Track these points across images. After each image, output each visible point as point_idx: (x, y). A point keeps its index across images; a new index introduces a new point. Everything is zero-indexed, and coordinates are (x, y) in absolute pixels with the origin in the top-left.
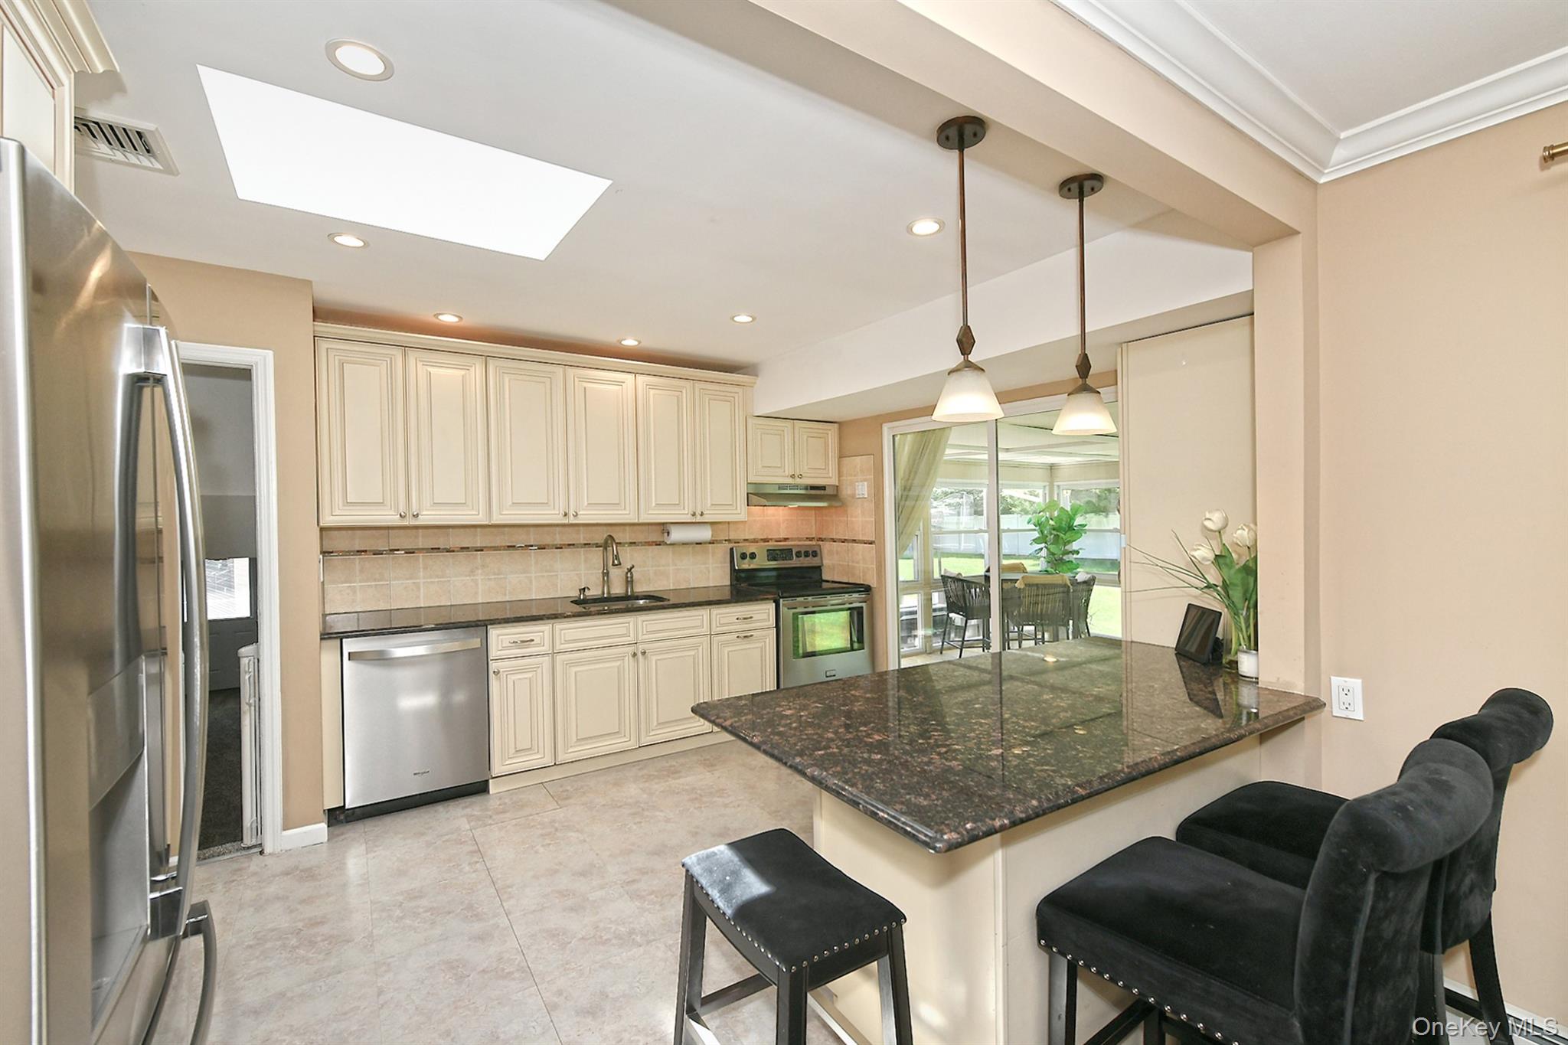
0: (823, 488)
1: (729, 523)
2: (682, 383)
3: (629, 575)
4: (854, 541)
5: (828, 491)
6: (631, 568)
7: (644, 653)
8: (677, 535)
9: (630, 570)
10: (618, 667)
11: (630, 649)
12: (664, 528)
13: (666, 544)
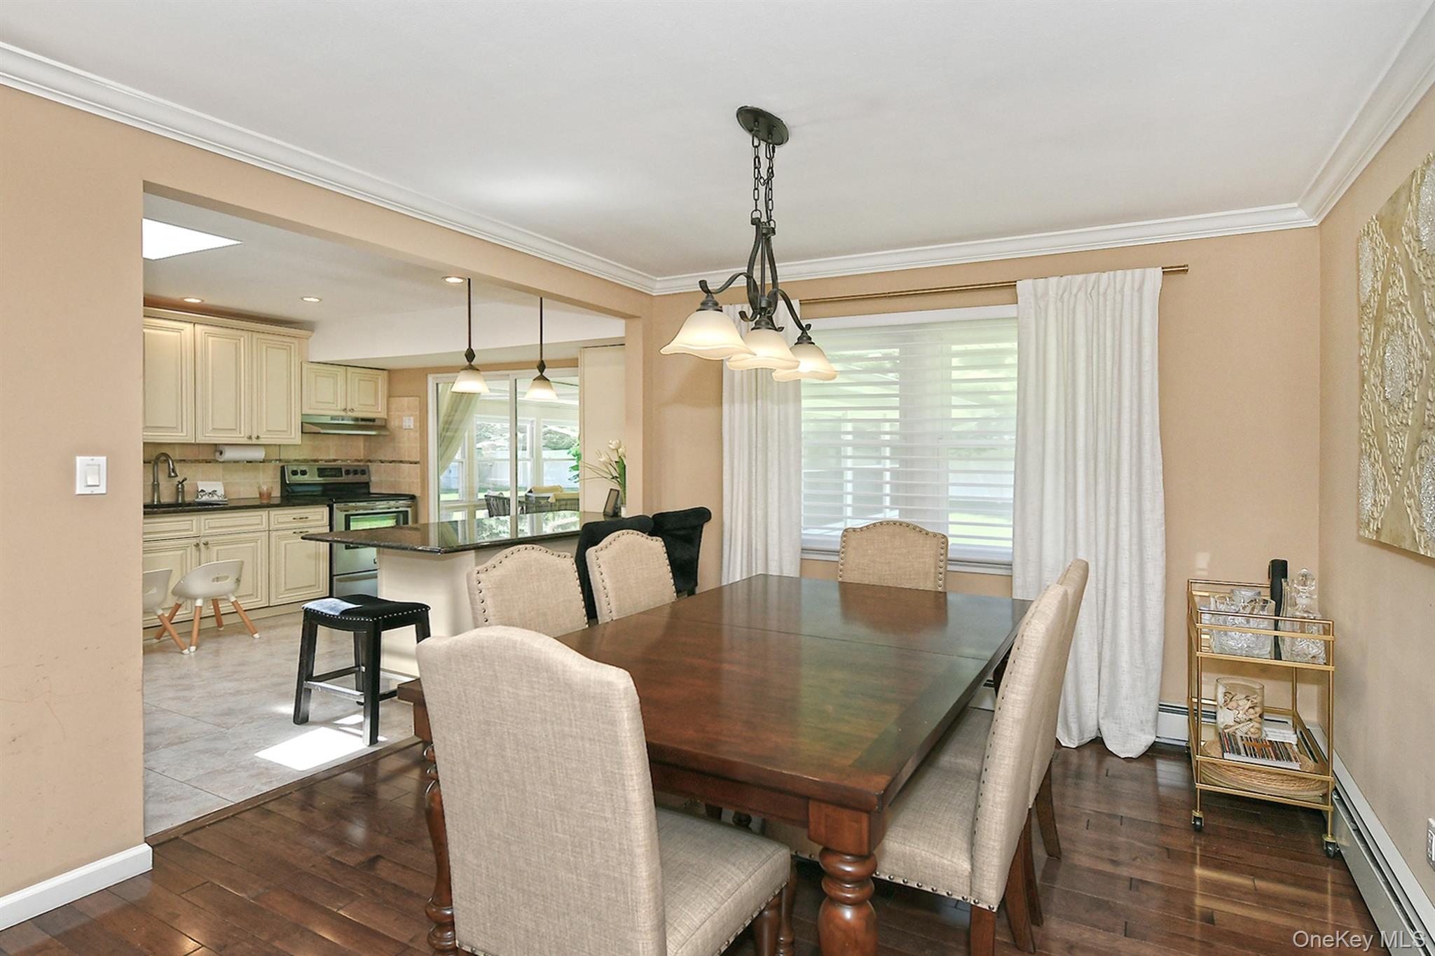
0: (373, 420)
1: (280, 445)
2: (239, 332)
3: (180, 486)
4: (401, 462)
5: (377, 423)
6: (183, 481)
7: (206, 544)
8: (229, 454)
9: (181, 483)
10: (182, 555)
11: (195, 541)
12: (217, 448)
13: (217, 461)
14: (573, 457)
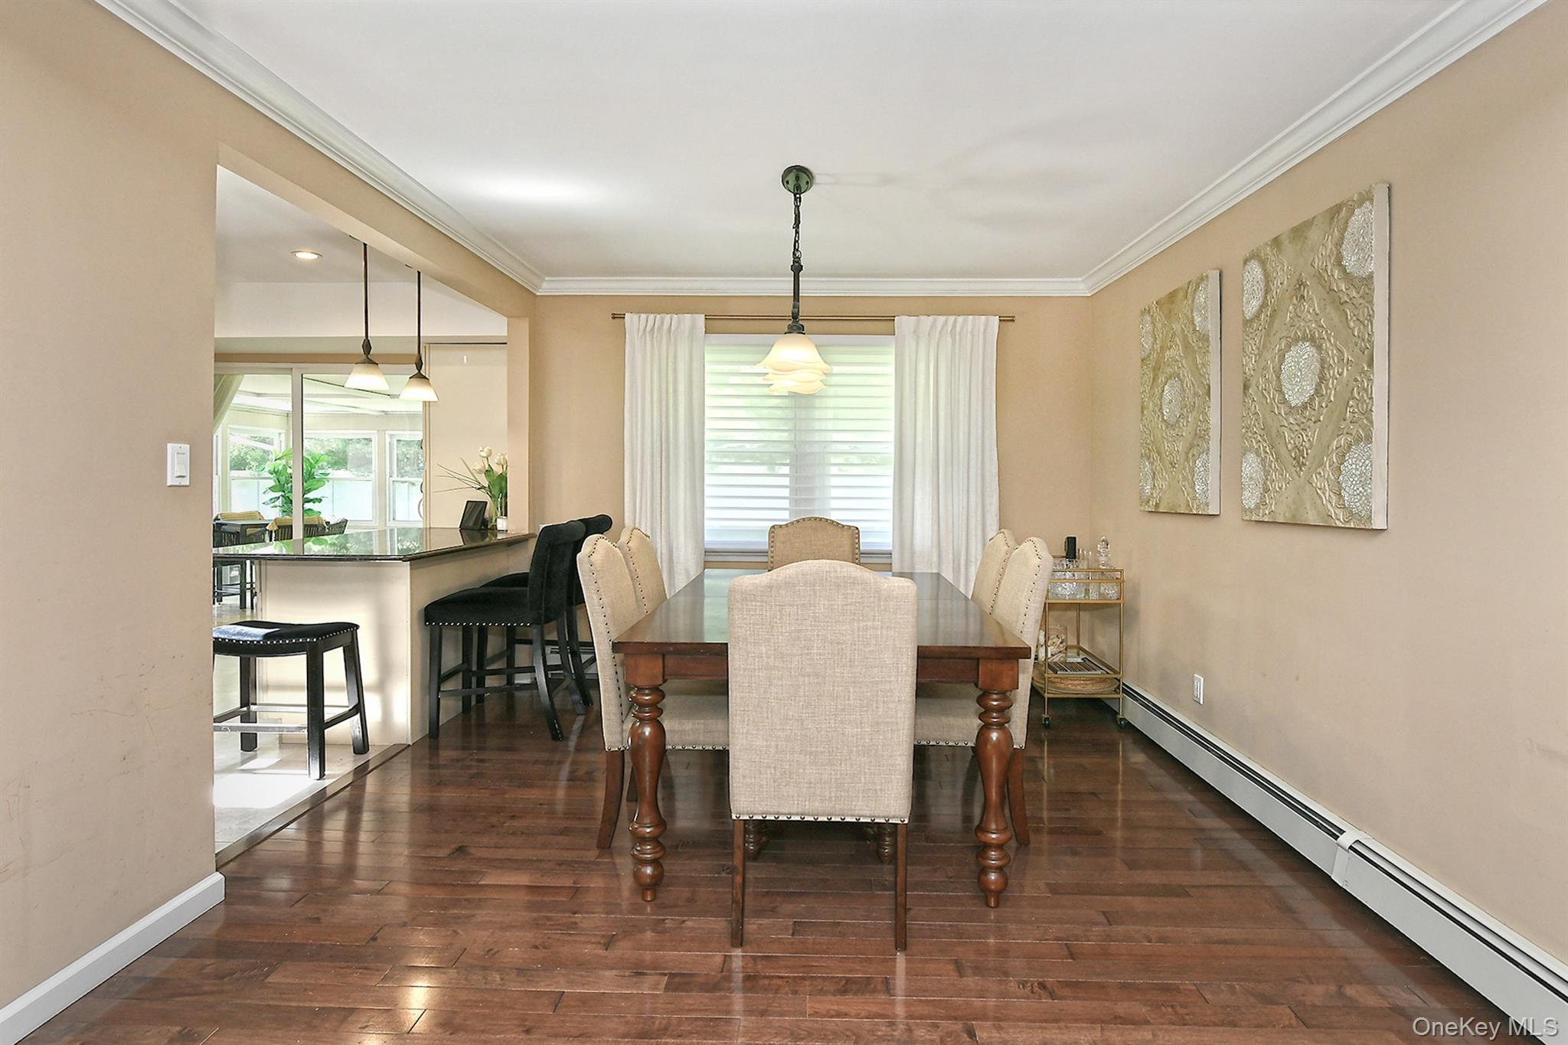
14: (270, 475)
